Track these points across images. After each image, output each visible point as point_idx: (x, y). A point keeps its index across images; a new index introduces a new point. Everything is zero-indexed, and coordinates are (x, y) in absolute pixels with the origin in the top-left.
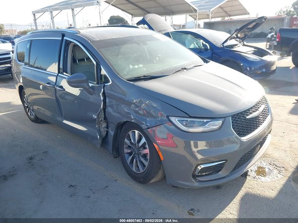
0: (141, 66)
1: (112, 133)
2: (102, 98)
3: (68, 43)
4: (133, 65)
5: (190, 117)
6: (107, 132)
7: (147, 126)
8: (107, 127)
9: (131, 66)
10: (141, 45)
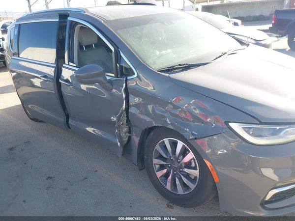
0: (169, 51)
1: (136, 140)
2: (124, 96)
3: (73, 24)
4: (160, 51)
5: (261, 123)
6: (130, 138)
7: (193, 134)
8: (130, 132)
9: (158, 53)
10: (167, 24)
